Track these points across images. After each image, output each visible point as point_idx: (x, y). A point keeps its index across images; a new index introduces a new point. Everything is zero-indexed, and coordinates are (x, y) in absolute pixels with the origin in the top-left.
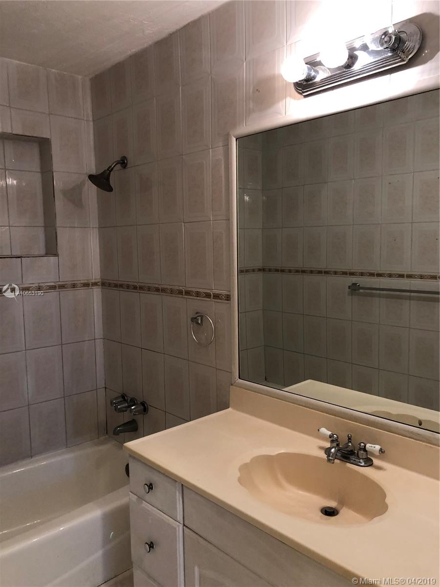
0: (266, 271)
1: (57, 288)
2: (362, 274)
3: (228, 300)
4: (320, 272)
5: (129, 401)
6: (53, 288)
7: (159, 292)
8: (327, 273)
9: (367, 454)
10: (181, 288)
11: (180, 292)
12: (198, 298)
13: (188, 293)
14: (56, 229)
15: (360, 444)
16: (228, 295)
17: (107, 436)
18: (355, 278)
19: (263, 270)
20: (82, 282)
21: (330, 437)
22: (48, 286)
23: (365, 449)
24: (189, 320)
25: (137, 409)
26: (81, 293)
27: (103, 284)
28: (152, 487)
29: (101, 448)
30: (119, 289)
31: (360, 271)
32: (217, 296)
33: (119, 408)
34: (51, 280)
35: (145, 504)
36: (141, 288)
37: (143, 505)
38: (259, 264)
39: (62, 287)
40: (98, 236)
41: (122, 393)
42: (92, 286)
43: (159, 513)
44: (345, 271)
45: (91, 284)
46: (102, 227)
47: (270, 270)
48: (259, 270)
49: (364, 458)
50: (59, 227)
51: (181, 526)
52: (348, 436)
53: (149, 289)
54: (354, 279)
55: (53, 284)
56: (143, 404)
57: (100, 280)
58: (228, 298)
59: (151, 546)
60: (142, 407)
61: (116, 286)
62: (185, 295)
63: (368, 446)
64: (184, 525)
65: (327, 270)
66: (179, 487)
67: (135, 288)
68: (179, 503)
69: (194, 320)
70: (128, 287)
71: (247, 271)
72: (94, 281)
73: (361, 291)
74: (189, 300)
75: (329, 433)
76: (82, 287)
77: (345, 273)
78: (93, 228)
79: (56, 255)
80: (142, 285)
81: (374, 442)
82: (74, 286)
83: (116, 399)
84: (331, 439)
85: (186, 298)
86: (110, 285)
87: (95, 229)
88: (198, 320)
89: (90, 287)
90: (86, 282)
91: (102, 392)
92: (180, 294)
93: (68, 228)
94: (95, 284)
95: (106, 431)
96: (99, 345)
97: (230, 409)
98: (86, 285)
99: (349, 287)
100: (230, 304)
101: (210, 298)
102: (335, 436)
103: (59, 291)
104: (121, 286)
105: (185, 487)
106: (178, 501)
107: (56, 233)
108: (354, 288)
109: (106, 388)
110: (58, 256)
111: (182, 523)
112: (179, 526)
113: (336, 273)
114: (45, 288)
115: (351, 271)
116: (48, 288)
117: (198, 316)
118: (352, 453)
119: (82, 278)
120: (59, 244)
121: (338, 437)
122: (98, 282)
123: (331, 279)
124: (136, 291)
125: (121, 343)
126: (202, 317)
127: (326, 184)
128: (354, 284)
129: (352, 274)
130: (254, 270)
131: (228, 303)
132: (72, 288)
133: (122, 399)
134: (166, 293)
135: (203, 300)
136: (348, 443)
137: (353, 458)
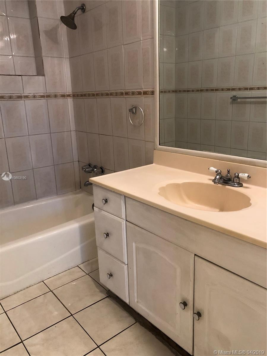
0: (177, 92)
1: (45, 97)
2: (240, 89)
3: (153, 95)
4: (212, 90)
5: (93, 167)
6: (43, 97)
7: (108, 96)
8: (217, 90)
9: (239, 180)
10: (122, 91)
11: (122, 94)
12: (133, 96)
13: (127, 94)
14: (42, 58)
15: (235, 174)
16: (152, 91)
17: (81, 190)
18: (236, 93)
19: (175, 91)
20: (60, 94)
21: (216, 172)
22: (40, 95)
23: (238, 177)
24: (128, 111)
25: (98, 171)
26: (61, 101)
27: (74, 96)
28: (107, 201)
29: (77, 195)
30: (84, 98)
31: (239, 87)
32: (145, 93)
33: (87, 171)
34: (41, 91)
35: (103, 212)
36: (97, 95)
37: (102, 213)
38: (173, 87)
39: (48, 96)
40: (69, 64)
41: (88, 163)
42: (67, 97)
43: (112, 216)
44: (229, 88)
45: (66, 95)
46: (71, 58)
47: (180, 91)
48: (173, 91)
49: (237, 182)
50: (44, 56)
51: (125, 221)
52: (228, 170)
53: (102, 95)
54: (234, 93)
55: (42, 94)
56: (101, 168)
57: (71, 93)
58: (153, 93)
59: (107, 235)
60: (101, 170)
61: (82, 95)
62: (125, 95)
63: (240, 175)
64: (126, 221)
65: (217, 88)
66: (123, 198)
67: (93, 95)
68: (123, 208)
69: (131, 110)
70: (89, 95)
71: (165, 92)
72: (68, 94)
73: (239, 100)
74: (128, 98)
75: (216, 170)
76: (61, 97)
77: (229, 89)
78: (65, 58)
79: (44, 75)
80: (98, 92)
81: (244, 172)
82: (56, 96)
83: (85, 166)
84: (217, 173)
85: (126, 97)
86: (78, 96)
87: (67, 59)
88: (133, 110)
89: (66, 98)
90: (63, 94)
91: (76, 164)
92: (121, 95)
93: (50, 58)
94: (69, 96)
95: (80, 187)
96: (73, 134)
97: (154, 164)
98: (63, 96)
99: (231, 98)
100: (154, 97)
101: (141, 95)
102: (219, 171)
103: (47, 99)
104: (85, 95)
105: (126, 197)
106: (122, 207)
107: (42, 60)
108: (234, 99)
109: (79, 161)
110: (45, 76)
111: (125, 219)
112: (123, 221)
113: (222, 90)
114: (38, 96)
115: (233, 88)
116: (40, 96)
117: (133, 108)
118: (230, 180)
119: (60, 91)
120: (44, 68)
121: (221, 172)
122: (71, 94)
123: (220, 94)
124: (94, 97)
125: (87, 132)
126: (136, 108)
127: (219, 28)
128: (235, 96)
129: (233, 89)
130: (169, 92)
131: (152, 97)
132: (55, 97)
133: (89, 166)
134: (113, 96)
135: (137, 97)
136: (228, 174)
137: (230, 182)
